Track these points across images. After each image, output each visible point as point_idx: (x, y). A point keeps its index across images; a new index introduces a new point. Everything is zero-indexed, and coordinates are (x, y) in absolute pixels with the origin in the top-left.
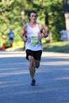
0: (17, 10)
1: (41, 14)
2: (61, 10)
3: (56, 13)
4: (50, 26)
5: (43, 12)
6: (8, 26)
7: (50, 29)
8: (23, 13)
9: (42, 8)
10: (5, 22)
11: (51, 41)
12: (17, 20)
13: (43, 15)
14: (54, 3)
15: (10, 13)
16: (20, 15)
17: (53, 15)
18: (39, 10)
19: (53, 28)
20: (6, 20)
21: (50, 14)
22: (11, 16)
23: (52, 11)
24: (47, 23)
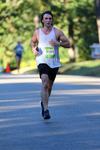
0: (28, 13)
1: (62, 20)
2: (92, 14)
3: (84, 19)
4: (76, 38)
5: (65, 18)
6: (14, 38)
7: (76, 41)
8: (36, 19)
9: (64, 12)
10: (10, 32)
11: (77, 60)
12: (27, 29)
13: (66, 21)
14: (82, 4)
15: (17, 18)
16: (32, 21)
17: (80, 21)
18: (59, 15)
19: (80, 41)
20: (12, 29)
21: (76, 20)
22: (19, 23)
23: (78, 15)
24: (71, 33)
